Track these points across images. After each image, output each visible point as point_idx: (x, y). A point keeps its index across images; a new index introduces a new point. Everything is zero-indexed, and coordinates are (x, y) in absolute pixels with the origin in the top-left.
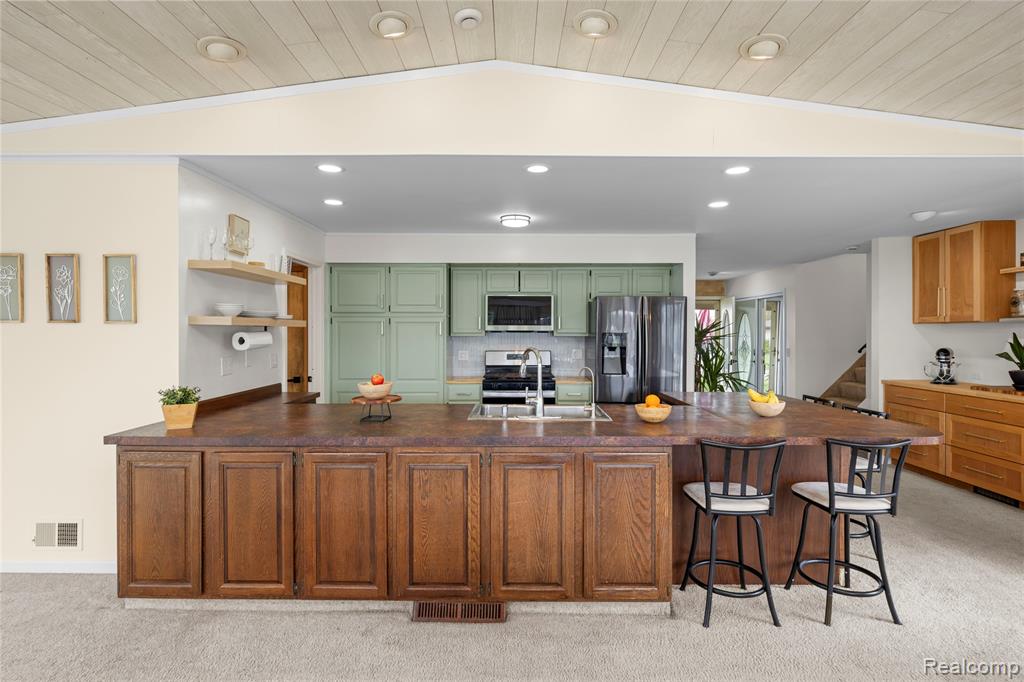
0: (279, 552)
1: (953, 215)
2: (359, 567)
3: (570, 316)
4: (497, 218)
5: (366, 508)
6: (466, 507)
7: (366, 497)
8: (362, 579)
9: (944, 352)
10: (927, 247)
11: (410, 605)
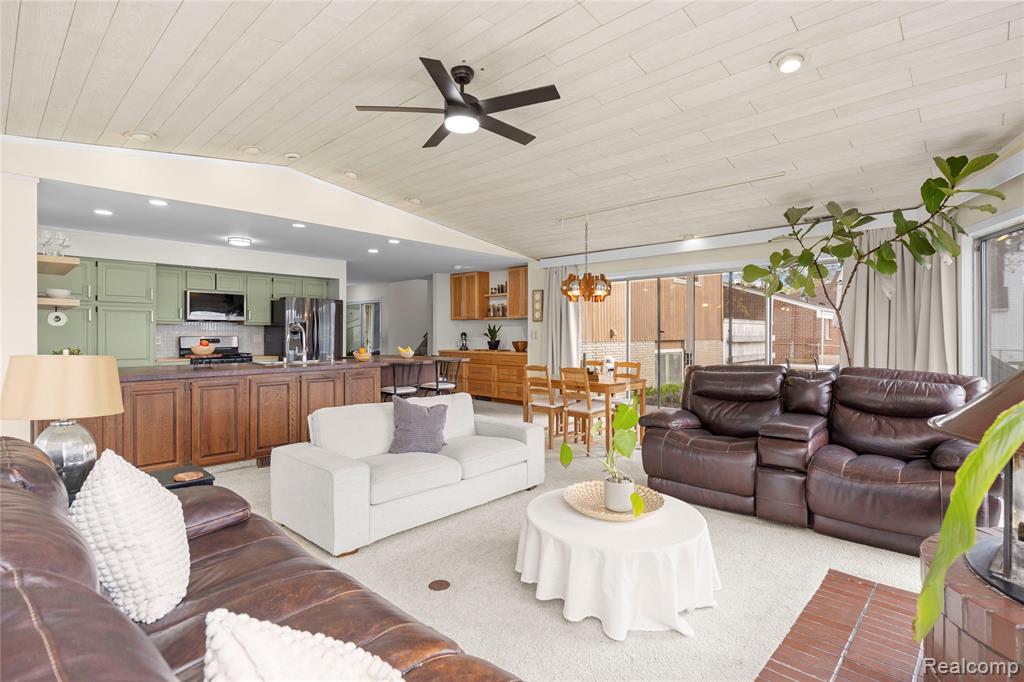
0: (175, 443)
1: (468, 268)
2: (228, 443)
3: (257, 311)
4: (226, 238)
5: (232, 411)
6: (288, 403)
7: (232, 404)
8: (230, 450)
9: (464, 334)
10: (458, 280)
11: (254, 461)
